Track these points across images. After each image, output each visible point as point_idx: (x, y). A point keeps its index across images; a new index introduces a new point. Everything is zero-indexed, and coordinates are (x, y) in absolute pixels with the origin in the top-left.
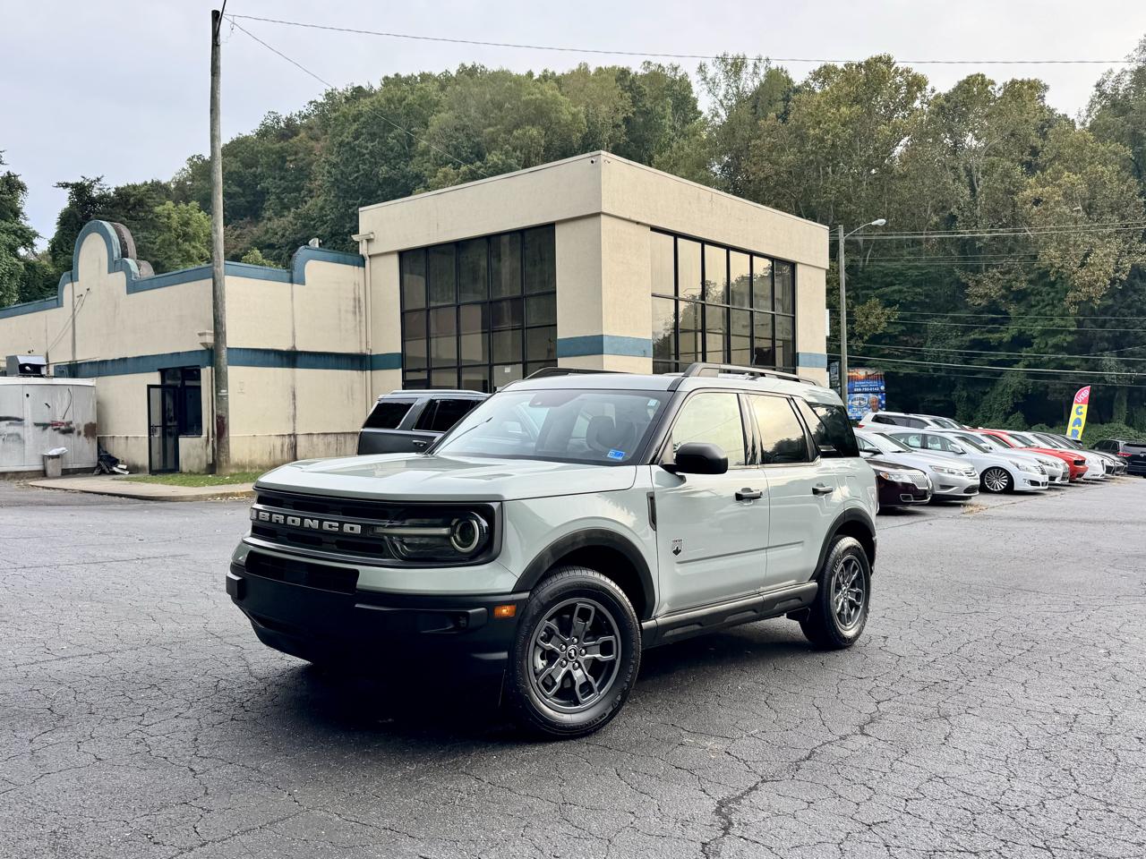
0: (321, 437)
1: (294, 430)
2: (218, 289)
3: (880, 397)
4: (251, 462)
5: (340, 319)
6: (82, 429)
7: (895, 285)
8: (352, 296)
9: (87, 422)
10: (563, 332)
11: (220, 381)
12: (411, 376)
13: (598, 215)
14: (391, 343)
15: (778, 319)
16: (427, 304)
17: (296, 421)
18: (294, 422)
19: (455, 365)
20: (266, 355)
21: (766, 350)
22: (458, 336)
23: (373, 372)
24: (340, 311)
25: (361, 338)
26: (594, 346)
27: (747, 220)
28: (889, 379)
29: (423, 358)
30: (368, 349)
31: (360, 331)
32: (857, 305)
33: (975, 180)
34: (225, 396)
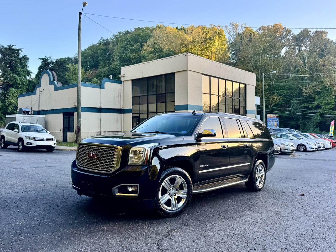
0: (108, 132)
1: (100, 131)
2: (79, 90)
3: (277, 122)
5: (115, 99)
7: (281, 90)
8: (118, 92)
11: (79, 116)
12: (134, 115)
13: (187, 70)
14: (129, 106)
15: (240, 100)
16: (139, 95)
17: (101, 128)
18: (100, 128)
19: (146, 112)
20: (93, 109)
21: (237, 109)
22: (148, 104)
23: (124, 114)
25: (120, 104)
26: (185, 107)
27: (231, 72)
29: (136, 110)
30: (122, 107)
31: (120, 102)
32: (270, 96)
33: (305, 59)
34: (80, 121)
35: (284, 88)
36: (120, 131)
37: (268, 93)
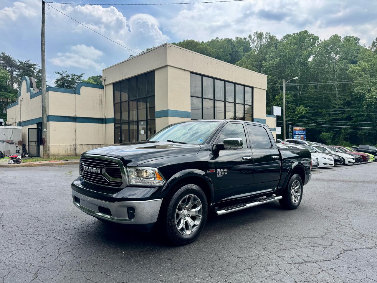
0: (86, 146)
1: (76, 143)
2: (44, 97)
3: (304, 136)
4: (58, 154)
5: (94, 106)
6: (17, 142)
8: (99, 99)
9: (19, 140)
10: (157, 109)
12: (117, 125)
14: (110, 114)
16: (120, 101)
18: (76, 141)
19: (128, 121)
20: (65, 118)
22: (129, 111)
23: (107, 124)
24: (94, 103)
25: (102, 113)
26: (165, 114)
27: (232, 71)
28: (307, 130)
29: (119, 120)
30: (104, 116)
31: (102, 111)
33: (334, 68)
34: (45, 131)
36: (101, 144)
37: (294, 105)
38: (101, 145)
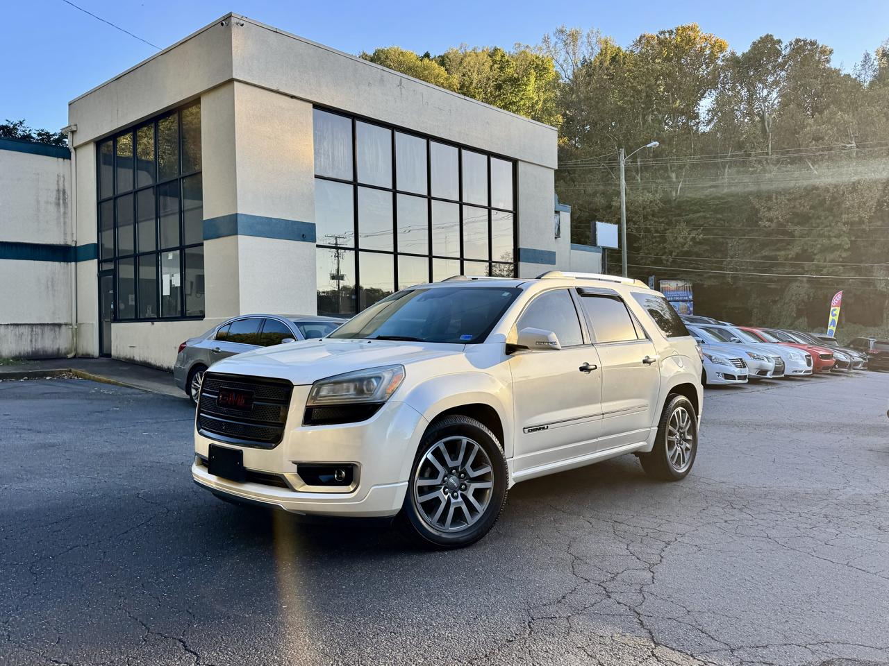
3: (688, 304)
5: (38, 210)
7: (700, 212)
8: (57, 188)
12: (106, 266)
13: (232, 81)
16: (114, 193)
19: (133, 254)
22: (135, 223)
23: (78, 263)
24: (38, 202)
25: (65, 230)
26: (230, 226)
27: (450, 110)
29: (111, 249)
30: (71, 240)
31: (65, 223)
32: (668, 229)
33: (766, 124)
35: (706, 207)
36: (62, 321)
37: (663, 222)
38: (59, 325)
